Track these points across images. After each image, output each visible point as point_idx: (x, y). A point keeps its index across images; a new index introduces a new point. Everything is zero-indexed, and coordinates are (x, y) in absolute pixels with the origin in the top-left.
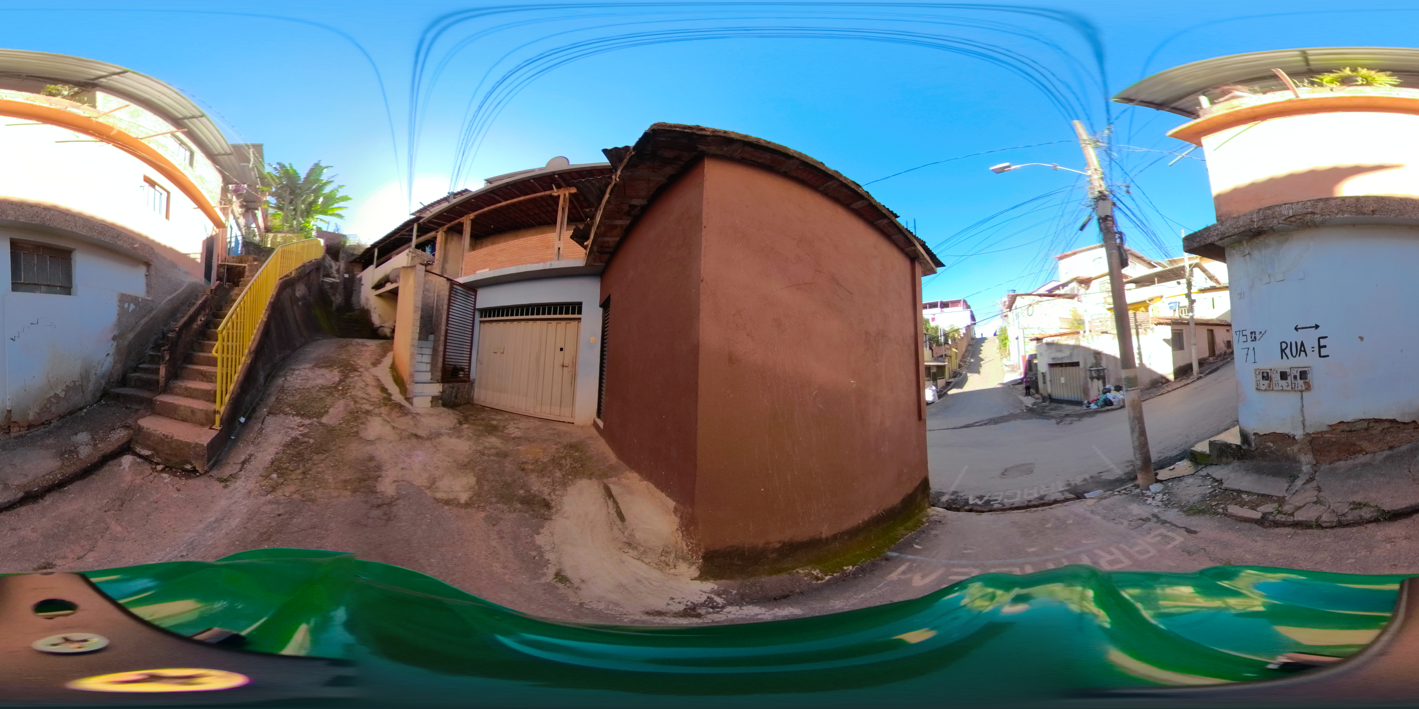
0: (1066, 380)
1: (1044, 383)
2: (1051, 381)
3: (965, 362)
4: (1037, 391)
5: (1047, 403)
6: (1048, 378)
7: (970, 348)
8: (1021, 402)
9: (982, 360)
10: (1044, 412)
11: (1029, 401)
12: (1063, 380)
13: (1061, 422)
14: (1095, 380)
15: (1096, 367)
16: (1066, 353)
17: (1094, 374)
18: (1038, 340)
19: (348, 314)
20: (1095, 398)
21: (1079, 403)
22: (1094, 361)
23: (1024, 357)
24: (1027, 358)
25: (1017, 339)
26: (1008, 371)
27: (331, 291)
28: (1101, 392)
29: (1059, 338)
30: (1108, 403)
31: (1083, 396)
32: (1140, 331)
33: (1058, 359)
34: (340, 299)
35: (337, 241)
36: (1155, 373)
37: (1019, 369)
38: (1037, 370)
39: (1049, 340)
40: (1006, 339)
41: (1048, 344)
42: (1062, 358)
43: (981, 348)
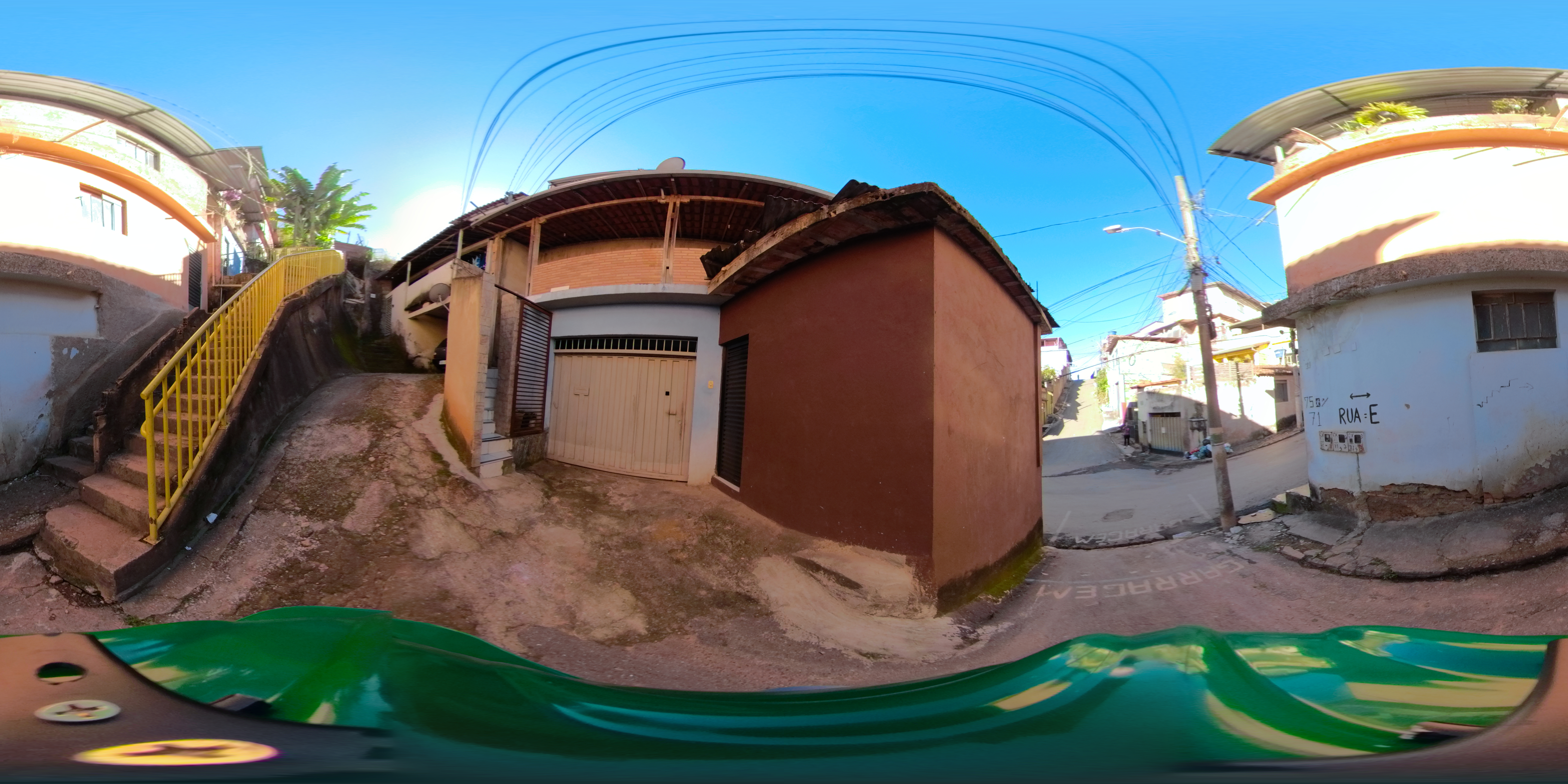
0: (1167, 430)
1: (1145, 432)
2: (1151, 430)
3: (1060, 407)
4: (1137, 440)
5: (1147, 453)
6: (1148, 427)
7: (1066, 391)
8: (1120, 451)
9: (1079, 405)
10: (1144, 462)
11: (1129, 451)
12: (1163, 430)
13: (1160, 472)
14: (1196, 432)
15: (1197, 418)
16: (1168, 403)
17: (1195, 426)
18: (1140, 388)
19: (376, 341)
20: (1196, 450)
21: (1180, 454)
22: (1196, 412)
23: (1124, 404)
24: (1127, 405)
25: (1117, 384)
26: (1107, 418)
27: (354, 314)
28: (1202, 444)
29: (1160, 387)
30: (1208, 454)
31: (1183, 447)
32: (1242, 382)
33: (1159, 408)
34: (366, 323)
35: (359, 255)
36: (1257, 425)
37: (1119, 416)
38: (1137, 419)
39: (1150, 389)
40: (1105, 383)
41: (1149, 393)
42: (1163, 408)
43: (1078, 392)
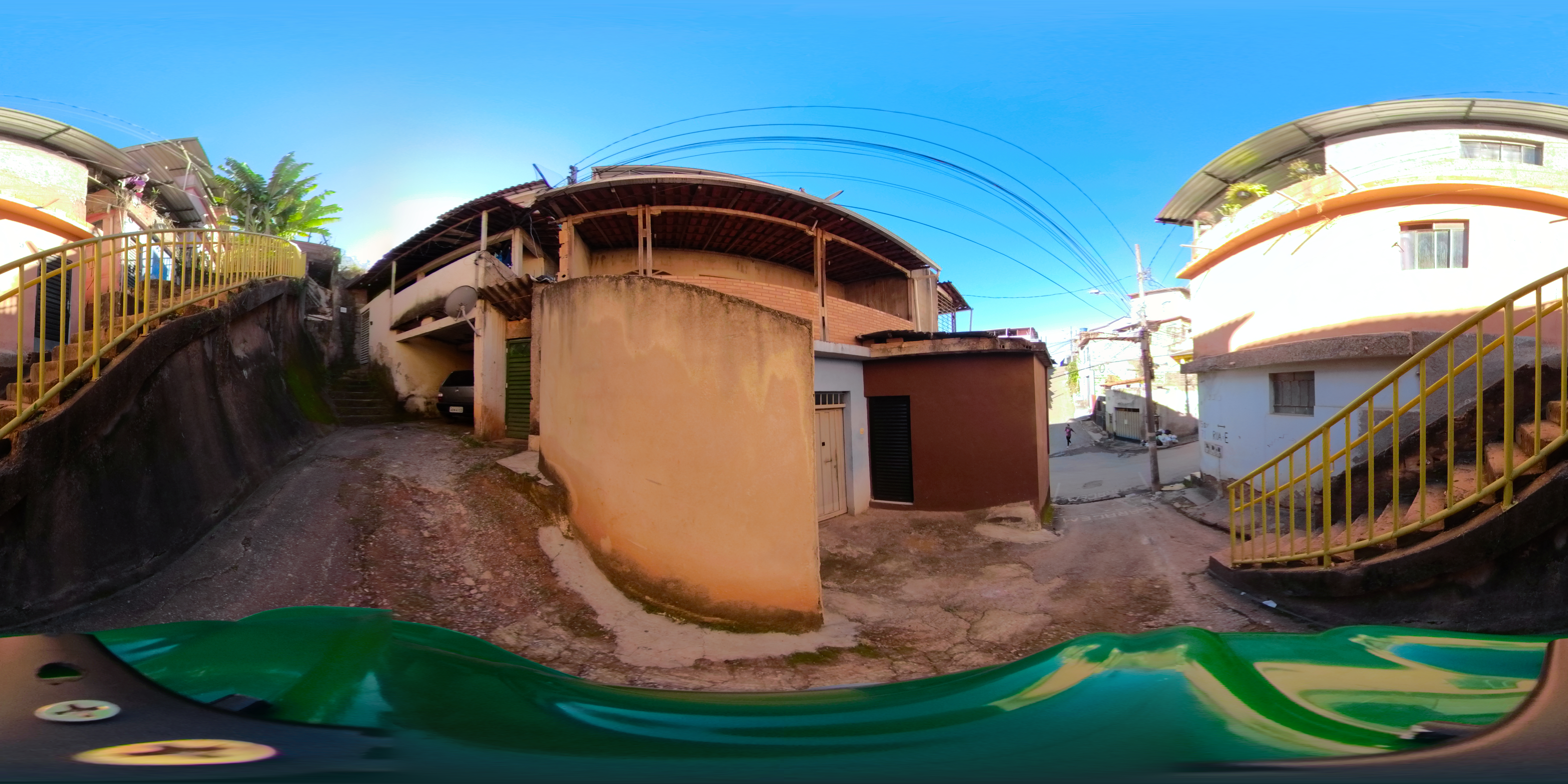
0: (1129, 421)
1: (1111, 422)
2: (1116, 421)
4: (1105, 428)
5: (1113, 439)
6: (1114, 419)
8: (1091, 437)
9: (1052, 391)
10: (1110, 447)
11: (1098, 437)
12: (1126, 422)
13: (1122, 456)
16: (1130, 401)
17: (1150, 420)
18: (1107, 387)
21: (1137, 442)
23: (1093, 397)
24: (1097, 398)
25: (1087, 377)
26: (1078, 407)
27: (319, 335)
29: (1125, 385)
31: (1140, 436)
32: (1189, 387)
33: (1123, 404)
34: (335, 348)
35: (326, 259)
37: (1089, 405)
38: (1105, 411)
39: (1116, 388)
40: (1075, 372)
41: (1115, 391)
42: (1126, 404)
